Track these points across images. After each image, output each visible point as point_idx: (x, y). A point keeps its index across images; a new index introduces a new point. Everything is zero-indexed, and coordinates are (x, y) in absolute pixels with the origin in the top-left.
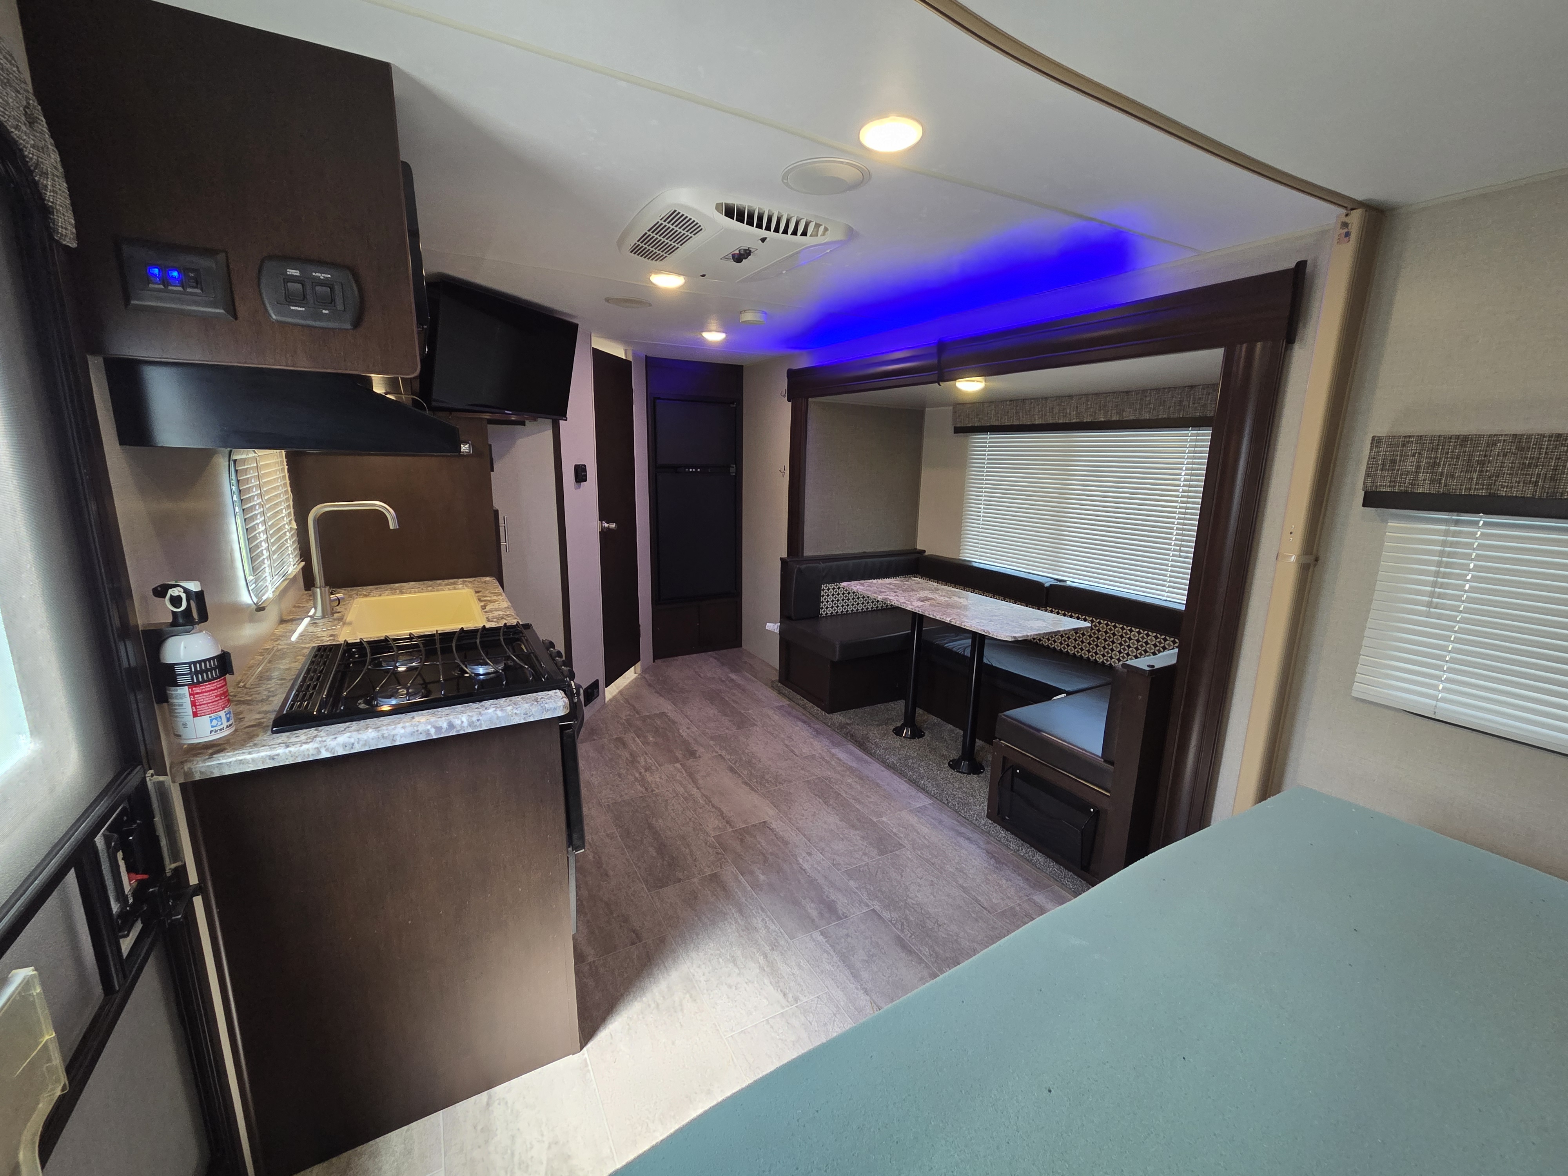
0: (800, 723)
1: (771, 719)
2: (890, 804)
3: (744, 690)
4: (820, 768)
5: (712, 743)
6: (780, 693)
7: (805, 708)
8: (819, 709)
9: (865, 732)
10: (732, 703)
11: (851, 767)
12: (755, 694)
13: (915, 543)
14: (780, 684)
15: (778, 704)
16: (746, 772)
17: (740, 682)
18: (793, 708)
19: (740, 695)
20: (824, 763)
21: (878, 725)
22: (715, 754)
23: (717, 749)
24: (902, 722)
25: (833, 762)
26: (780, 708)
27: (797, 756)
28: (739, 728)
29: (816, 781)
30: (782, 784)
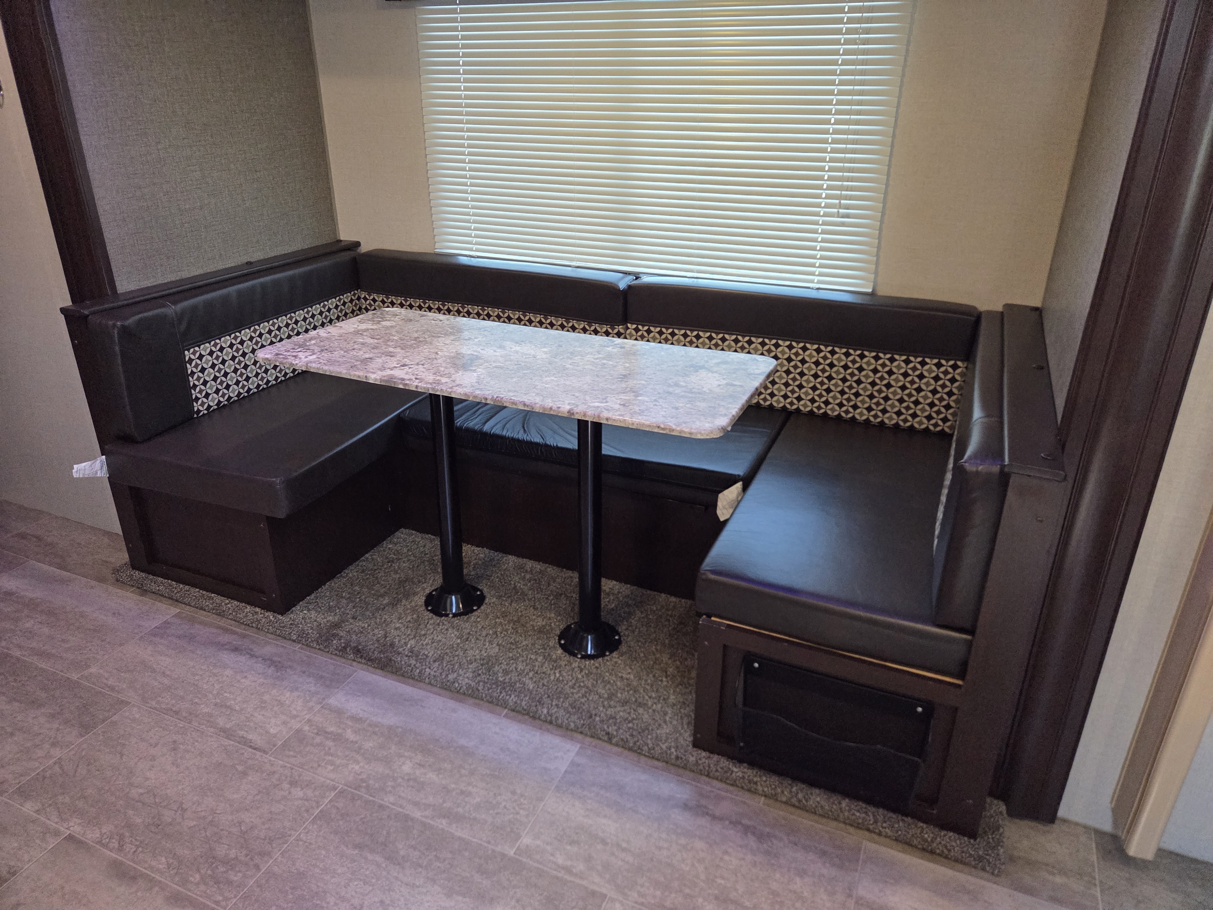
0: (226, 657)
1: (154, 671)
2: (514, 793)
3: (51, 613)
4: (332, 763)
5: (29, 808)
6: (143, 591)
7: (221, 614)
8: (257, 610)
9: (380, 633)
10: (35, 660)
11: (390, 728)
12: (82, 615)
13: (334, 229)
14: (137, 574)
15: (155, 624)
16: (161, 863)
17: (30, 595)
18: (192, 620)
19: (46, 630)
20: (330, 743)
21: (394, 604)
22: (52, 843)
23: (53, 822)
24: (438, 581)
25: (349, 731)
26: (161, 631)
27: (265, 752)
28: (86, 728)
29: (340, 805)
30: (269, 854)
